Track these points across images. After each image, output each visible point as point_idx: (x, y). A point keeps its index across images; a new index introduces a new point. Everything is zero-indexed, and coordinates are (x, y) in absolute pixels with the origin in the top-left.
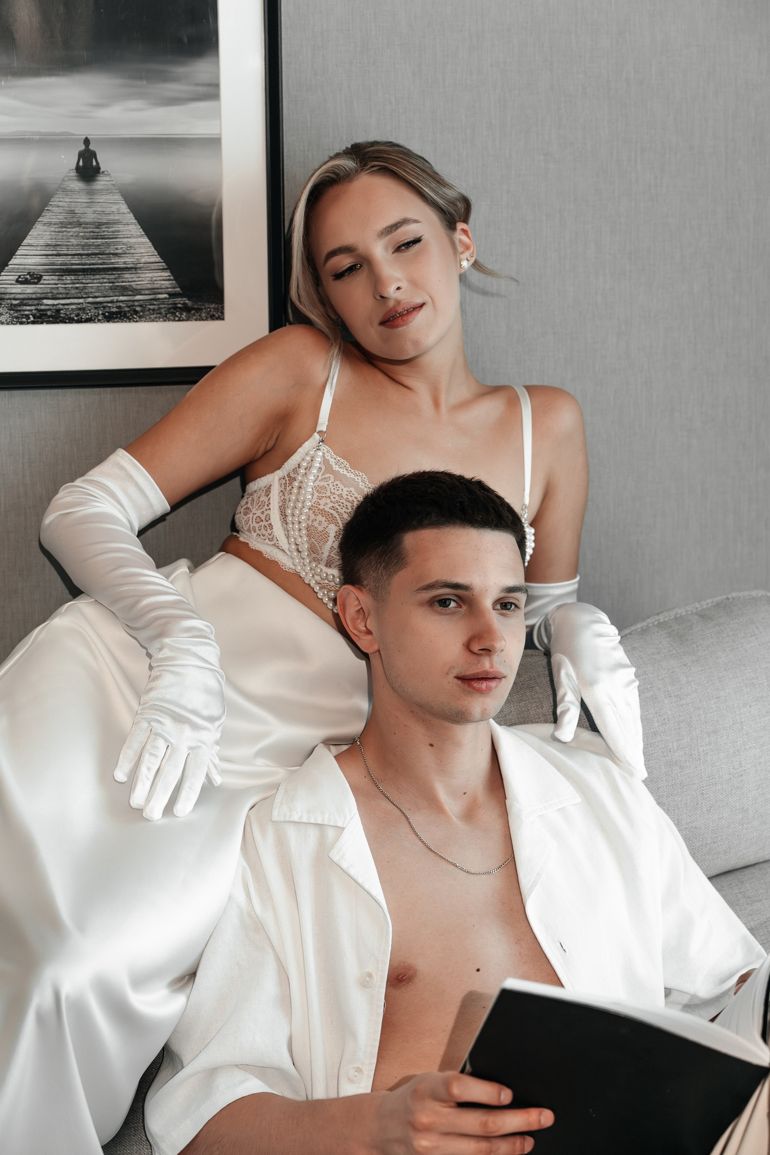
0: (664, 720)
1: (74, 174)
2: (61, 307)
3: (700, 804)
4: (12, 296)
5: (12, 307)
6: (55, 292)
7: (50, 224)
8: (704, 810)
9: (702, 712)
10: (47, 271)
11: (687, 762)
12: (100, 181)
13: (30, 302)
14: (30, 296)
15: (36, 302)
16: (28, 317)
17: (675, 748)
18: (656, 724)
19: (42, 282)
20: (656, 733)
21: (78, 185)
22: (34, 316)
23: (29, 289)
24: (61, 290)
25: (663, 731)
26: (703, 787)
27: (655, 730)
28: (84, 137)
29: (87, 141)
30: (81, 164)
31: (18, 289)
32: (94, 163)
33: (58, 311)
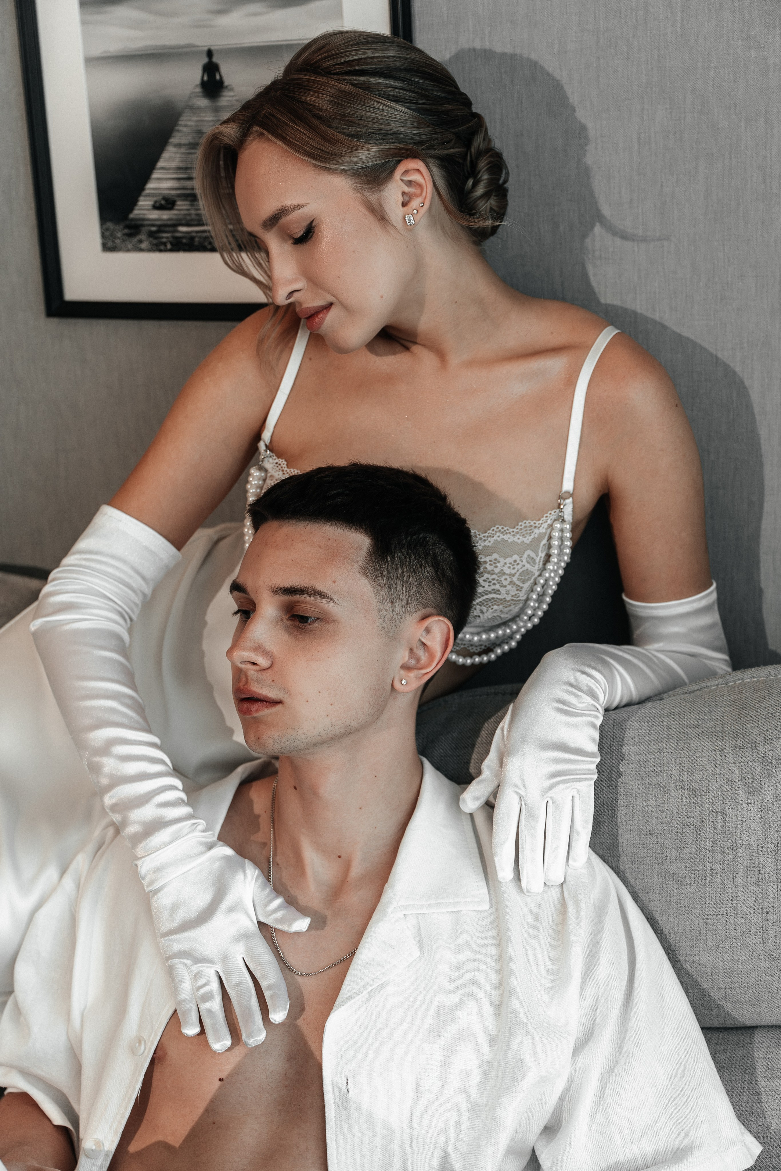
0: (666, 818)
1: (199, 90)
2: (194, 234)
3: (704, 935)
4: (150, 222)
5: (151, 234)
6: (188, 218)
7: (179, 145)
8: (710, 943)
9: (719, 818)
10: (179, 196)
11: (688, 877)
12: (226, 96)
13: (167, 229)
14: (166, 222)
15: (171, 229)
16: (165, 244)
17: (674, 857)
18: (654, 821)
19: (177, 207)
20: (652, 832)
21: (203, 102)
22: (171, 243)
23: (165, 215)
24: (194, 217)
25: (662, 832)
26: (708, 915)
27: (651, 828)
28: (206, 48)
29: (210, 53)
30: (206, 78)
31: (154, 215)
32: (218, 77)
33: (192, 239)
